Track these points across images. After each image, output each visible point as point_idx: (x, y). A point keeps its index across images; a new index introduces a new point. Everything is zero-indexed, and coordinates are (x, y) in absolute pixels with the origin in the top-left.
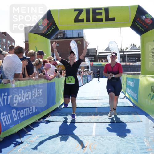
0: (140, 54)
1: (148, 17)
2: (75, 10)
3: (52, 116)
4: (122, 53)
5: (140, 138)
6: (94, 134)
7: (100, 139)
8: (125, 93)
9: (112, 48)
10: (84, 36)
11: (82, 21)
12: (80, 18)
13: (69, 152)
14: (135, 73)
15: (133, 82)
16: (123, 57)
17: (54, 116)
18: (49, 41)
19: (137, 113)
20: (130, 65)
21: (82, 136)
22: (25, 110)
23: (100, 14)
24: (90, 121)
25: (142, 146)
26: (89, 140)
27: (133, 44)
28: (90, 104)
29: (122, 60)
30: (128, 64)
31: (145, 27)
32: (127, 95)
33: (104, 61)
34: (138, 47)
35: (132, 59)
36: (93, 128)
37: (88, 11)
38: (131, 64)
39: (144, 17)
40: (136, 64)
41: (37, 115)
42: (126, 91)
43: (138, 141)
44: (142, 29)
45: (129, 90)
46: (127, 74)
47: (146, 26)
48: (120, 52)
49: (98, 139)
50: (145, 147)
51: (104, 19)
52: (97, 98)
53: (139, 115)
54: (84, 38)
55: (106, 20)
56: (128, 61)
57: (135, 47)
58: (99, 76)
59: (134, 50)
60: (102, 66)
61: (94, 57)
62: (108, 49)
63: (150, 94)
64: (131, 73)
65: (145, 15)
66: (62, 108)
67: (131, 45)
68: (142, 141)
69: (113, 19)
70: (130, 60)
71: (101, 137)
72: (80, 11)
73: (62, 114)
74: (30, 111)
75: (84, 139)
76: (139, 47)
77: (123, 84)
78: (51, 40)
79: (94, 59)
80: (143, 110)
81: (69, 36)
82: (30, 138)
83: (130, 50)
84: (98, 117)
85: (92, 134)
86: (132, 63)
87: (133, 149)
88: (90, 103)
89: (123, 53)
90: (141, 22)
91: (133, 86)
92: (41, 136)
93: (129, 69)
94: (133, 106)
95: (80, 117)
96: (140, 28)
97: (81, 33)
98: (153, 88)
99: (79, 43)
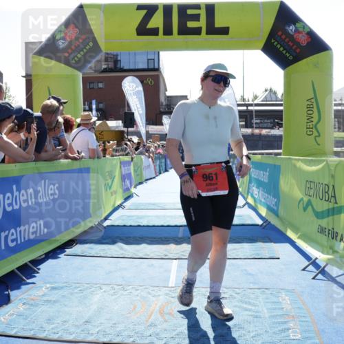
0: (281, 111)
1: (301, 30)
2: (140, 7)
3: (81, 243)
4: (245, 108)
5: (271, 294)
6: (172, 283)
8: (246, 196)
10: (160, 66)
11: (154, 32)
13: (114, 322)
14: (271, 151)
15: (266, 171)
16: (246, 116)
17: (86, 243)
18: (80, 75)
19: (269, 239)
20: (260, 134)
22: (18, 229)
23: (196, 18)
24: (166, 255)
25: (275, 309)
26: (161, 297)
27: (271, 89)
28: (168, 219)
29: (243, 123)
30: (257, 131)
31: (295, 51)
32: (250, 200)
35: (266, 121)
36: (170, 271)
37: (168, 9)
38: (264, 132)
39: (292, 28)
40: (275, 133)
42: (248, 192)
43: (267, 299)
44: (288, 55)
45: (254, 188)
47: (296, 48)
48: (239, 105)
50: (280, 312)
51: (204, 30)
53: (272, 244)
54: (160, 72)
55: (208, 33)
56: (257, 126)
57: (273, 96)
59: (271, 101)
63: (302, 199)
64: (263, 151)
65: (295, 24)
66: (104, 227)
67: (266, 90)
68: (275, 299)
69: (224, 31)
70: (261, 123)
72: (151, 10)
73: (105, 239)
75: (149, 293)
76: (282, 95)
81: (126, 67)
82: (30, 292)
83: (262, 101)
84: (185, 246)
85: (168, 284)
86: (267, 130)
87: (256, 317)
88: (168, 216)
89: (247, 107)
90: (285, 38)
91: (266, 181)
92: (53, 289)
93: (260, 143)
94: (262, 224)
95: (144, 246)
96: (284, 52)
97: (154, 60)
98: (308, 186)
99: (149, 81)
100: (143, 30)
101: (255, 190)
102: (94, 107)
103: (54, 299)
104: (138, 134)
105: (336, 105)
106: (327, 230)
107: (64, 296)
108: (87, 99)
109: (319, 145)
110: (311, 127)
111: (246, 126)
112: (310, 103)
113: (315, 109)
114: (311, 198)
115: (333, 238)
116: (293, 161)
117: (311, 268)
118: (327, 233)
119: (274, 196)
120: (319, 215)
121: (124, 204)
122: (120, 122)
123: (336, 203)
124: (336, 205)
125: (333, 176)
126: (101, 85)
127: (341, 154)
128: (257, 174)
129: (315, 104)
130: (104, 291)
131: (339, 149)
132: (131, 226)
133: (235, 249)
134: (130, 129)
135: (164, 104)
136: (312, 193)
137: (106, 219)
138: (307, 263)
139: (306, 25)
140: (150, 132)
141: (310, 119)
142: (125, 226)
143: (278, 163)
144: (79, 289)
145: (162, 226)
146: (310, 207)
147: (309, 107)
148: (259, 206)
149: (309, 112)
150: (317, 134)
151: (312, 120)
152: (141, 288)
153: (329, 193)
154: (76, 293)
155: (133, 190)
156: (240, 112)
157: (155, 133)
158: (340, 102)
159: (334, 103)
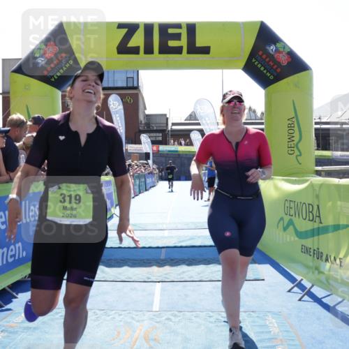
1: (281, 50)
2: (121, 26)
5: (257, 317)
6: (156, 307)
7: (168, 319)
9: (201, 114)
10: (140, 85)
11: (135, 51)
12: (132, 44)
18: (59, 93)
19: (253, 260)
21: (130, 313)
23: (177, 37)
24: (149, 278)
25: (263, 332)
26: (146, 322)
27: (250, 108)
28: (150, 240)
31: (275, 70)
33: (183, 142)
34: (259, 114)
36: (154, 294)
37: (149, 28)
39: (272, 48)
41: (26, 265)
43: (254, 322)
44: (268, 74)
47: (277, 68)
49: (164, 318)
50: (268, 336)
51: (185, 50)
52: (165, 227)
53: (257, 265)
54: (140, 90)
55: (189, 52)
57: (252, 114)
58: (170, 177)
59: (251, 119)
60: (179, 155)
61: (161, 135)
62: (192, 117)
63: (282, 219)
65: (275, 44)
68: (262, 323)
69: (206, 50)
71: (172, 315)
72: (131, 28)
74: (9, 255)
75: (133, 318)
76: (262, 113)
78: (63, 92)
79: (160, 139)
80: (267, 253)
81: (105, 85)
82: (8, 319)
84: (167, 269)
85: (152, 308)
88: (150, 237)
90: (266, 58)
95: (125, 268)
96: (265, 71)
97: (133, 78)
98: (287, 205)
99: (128, 100)
100: (123, 49)
103: (34, 326)
105: (316, 123)
106: (312, 251)
109: (300, 164)
110: (293, 146)
112: (291, 123)
113: (296, 128)
114: (293, 218)
115: (318, 259)
117: (296, 289)
118: (312, 254)
120: (301, 235)
123: (321, 223)
124: (321, 225)
125: (317, 197)
127: (323, 173)
129: (295, 123)
131: (319, 168)
132: (111, 248)
135: (143, 122)
136: (292, 212)
138: (292, 285)
139: (287, 45)
140: (129, 151)
141: (291, 138)
146: (291, 227)
147: (290, 127)
149: (290, 132)
150: (299, 154)
151: (293, 139)
152: (124, 313)
153: (313, 212)
155: (113, 211)
157: (134, 151)
158: (319, 121)
159: (314, 121)
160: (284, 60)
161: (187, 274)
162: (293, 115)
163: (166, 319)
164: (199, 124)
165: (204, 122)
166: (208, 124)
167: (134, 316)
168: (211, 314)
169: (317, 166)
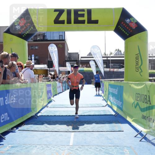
1: (132, 21)
2: (56, 10)
3: (26, 124)
4: (106, 59)
5: (120, 149)
6: (71, 144)
8: (107, 101)
10: (65, 39)
11: (63, 22)
12: (61, 19)
14: (119, 79)
15: (117, 89)
16: (107, 63)
17: (29, 124)
18: (26, 43)
19: (118, 121)
20: (114, 71)
21: (59, 146)
23: (83, 15)
24: (68, 130)
26: (66, 151)
27: (118, 50)
29: (105, 66)
30: (112, 70)
31: (130, 31)
32: (109, 103)
34: (123, 53)
35: (116, 65)
36: (70, 138)
37: (69, 11)
38: (115, 70)
39: (128, 20)
40: (121, 71)
41: (10, 123)
42: (108, 99)
43: (118, 151)
44: (126, 33)
45: (111, 97)
46: (110, 81)
48: (103, 57)
49: (75, 149)
51: (86, 22)
53: (120, 124)
55: (88, 23)
56: (112, 67)
57: (119, 53)
59: (119, 55)
60: (84, 72)
61: (76, 62)
62: (90, 54)
63: (134, 102)
64: (115, 79)
65: (129, 19)
66: (38, 117)
67: (116, 50)
68: (122, 151)
69: (96, 22)
70: (114, 66)
71: (79, 147)
72: (61, 12)
73: (38, 122)
77: (106, 92)
81: (49, 39)
82: (1, 149)
85: (69, 144)
88: (70, 111)
89: (107, 58)
90: (125, 25)
91: (116, 94)
92: (12, 147)
93: (114, 75)
94: (115, 115)
95: (57, 125)
96: (125, 32)
97: (62, 35)
98: (137, 96)
99: (60, 46)
100: (57, 21)
101: (111, 98)
102: (33, 58)
103: (13, 152)
104: (55, 71)
105: (150, 57)
106: (146, 117)
107: (18, 151)
108: (30, 54)
109: (142, 76)
110: (138, 67)
111: (107, 67)
112: (137, 56)
113: (140, 59)
114: (139, 102)
115: (149, 121)
116: (130, 84)
117: (139, 136)
118: (146, 119)
119: (120, 101)
120: (143, 110)
121: (48, 105)
122: (46, 65)
123: (150, 104)
124: (150, 105)
125: (149, 91)
126: (36, 48)
127: (153, 80)
128: (112, 90)
129: (139, 57)
130: (38, 148)
131: (151, 78)
132: (51, 116)
133: (101, 127)
134: (51, 69)
135: (67, 56)
136: (139, 99)
137: (39, 112)
138: (137, 133)
139: (135, 19)
140: (60, 70)
141: (137, 64)
142: (48, 116)
143: (122, 85)
144: (26, 147)
145: (66, 116)
146: (138, 106)
147: (137, 58)
148: (113, 106)
149: (136, 60)
150: (141, 71)
152: (56, 146)
153: (147, 99)
154: (24, 149)
155: (52, 98)
156: (104, 60)
157: (63, 70)
158: (152, 56)
159: (148, 56)
160: (134, 26)
161: (86, 128)
162: (138, 53)
163: (76, 149)
164: (93, 57)
165: (95, 56)
166: (97, 58)
167: (60, 148)
168: (97, 147)
169: (150, 77)
